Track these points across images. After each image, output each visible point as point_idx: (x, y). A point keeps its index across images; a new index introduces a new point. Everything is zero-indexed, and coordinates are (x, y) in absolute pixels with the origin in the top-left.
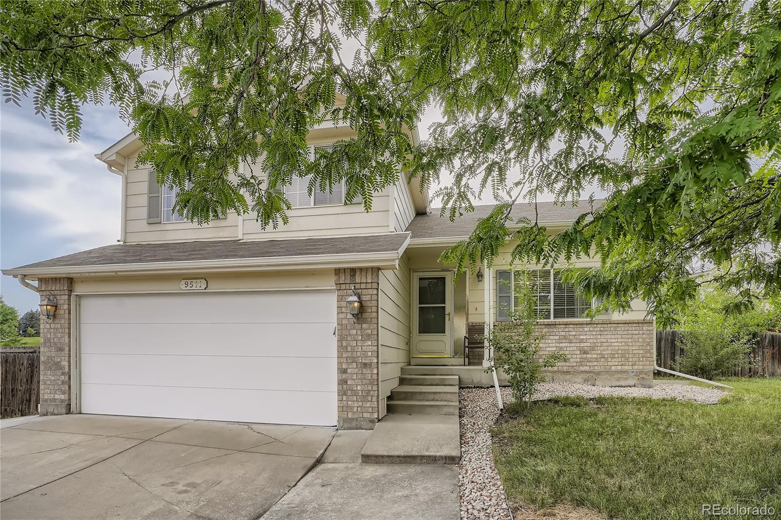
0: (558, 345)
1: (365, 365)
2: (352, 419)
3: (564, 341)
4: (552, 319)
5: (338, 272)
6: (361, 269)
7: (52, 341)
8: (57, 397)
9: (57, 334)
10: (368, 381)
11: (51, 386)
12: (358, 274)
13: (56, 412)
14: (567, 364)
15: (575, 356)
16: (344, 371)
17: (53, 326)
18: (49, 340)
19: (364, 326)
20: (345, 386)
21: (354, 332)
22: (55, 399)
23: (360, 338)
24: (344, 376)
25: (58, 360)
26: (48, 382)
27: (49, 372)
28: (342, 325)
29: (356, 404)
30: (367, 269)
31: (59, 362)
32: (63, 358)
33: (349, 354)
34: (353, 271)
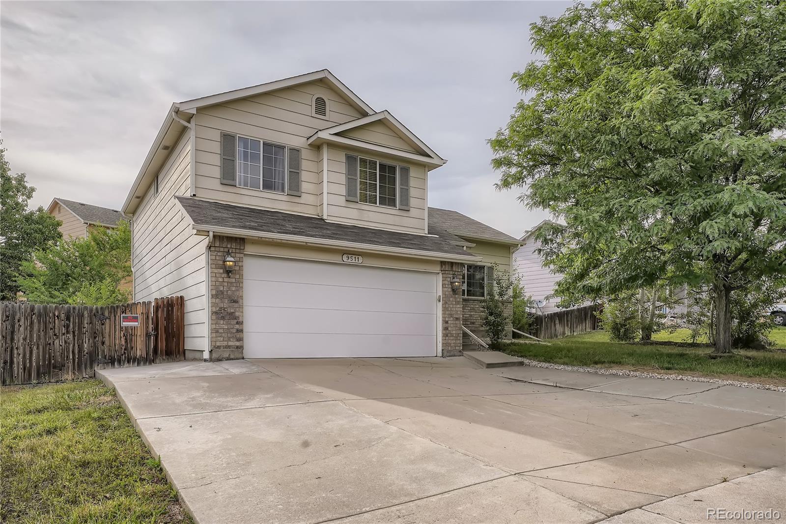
0: (469, 313)
1: (457, 318)
2: (451, 351)
3: (473, 311)
4: (466, 297)
5: (443, 263)
6: (456, 263)
7: (225, 293)
8: (230, 343)
9: (231, 288)
10: (458, 328)
11: (223, 334)
12: (454, 265)
13: (232, 357)
14: (474, 326)
15: (478, 321)
16: (447, 322)
17: (226, 280)
18: (222, 292)
19: (456, 296)
20: (447, 331)
21: (451, 299)
22: (229, 346)
23: (454, 303)
24: (447, 325)
25: (233, 311)
26: (221, 331)
27: (222, 321)
28: (445, 294)
29: (452, 342)
30: (458, 263)
31: (233, 313)
32: (237, 309)
33: (449, 312)
34: (452, 264)
